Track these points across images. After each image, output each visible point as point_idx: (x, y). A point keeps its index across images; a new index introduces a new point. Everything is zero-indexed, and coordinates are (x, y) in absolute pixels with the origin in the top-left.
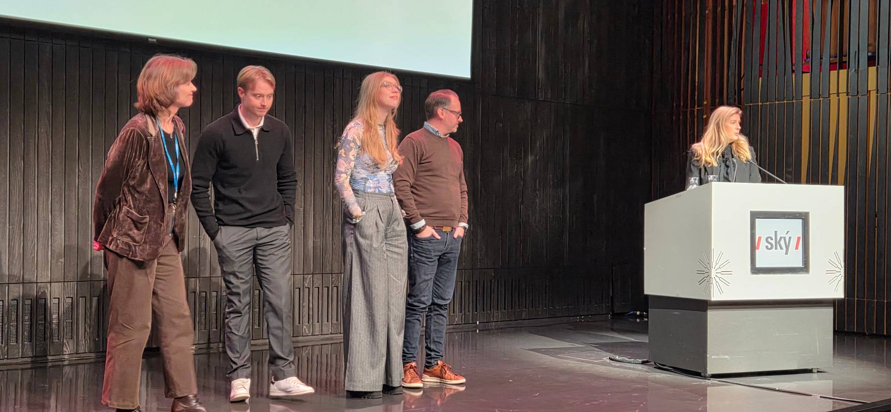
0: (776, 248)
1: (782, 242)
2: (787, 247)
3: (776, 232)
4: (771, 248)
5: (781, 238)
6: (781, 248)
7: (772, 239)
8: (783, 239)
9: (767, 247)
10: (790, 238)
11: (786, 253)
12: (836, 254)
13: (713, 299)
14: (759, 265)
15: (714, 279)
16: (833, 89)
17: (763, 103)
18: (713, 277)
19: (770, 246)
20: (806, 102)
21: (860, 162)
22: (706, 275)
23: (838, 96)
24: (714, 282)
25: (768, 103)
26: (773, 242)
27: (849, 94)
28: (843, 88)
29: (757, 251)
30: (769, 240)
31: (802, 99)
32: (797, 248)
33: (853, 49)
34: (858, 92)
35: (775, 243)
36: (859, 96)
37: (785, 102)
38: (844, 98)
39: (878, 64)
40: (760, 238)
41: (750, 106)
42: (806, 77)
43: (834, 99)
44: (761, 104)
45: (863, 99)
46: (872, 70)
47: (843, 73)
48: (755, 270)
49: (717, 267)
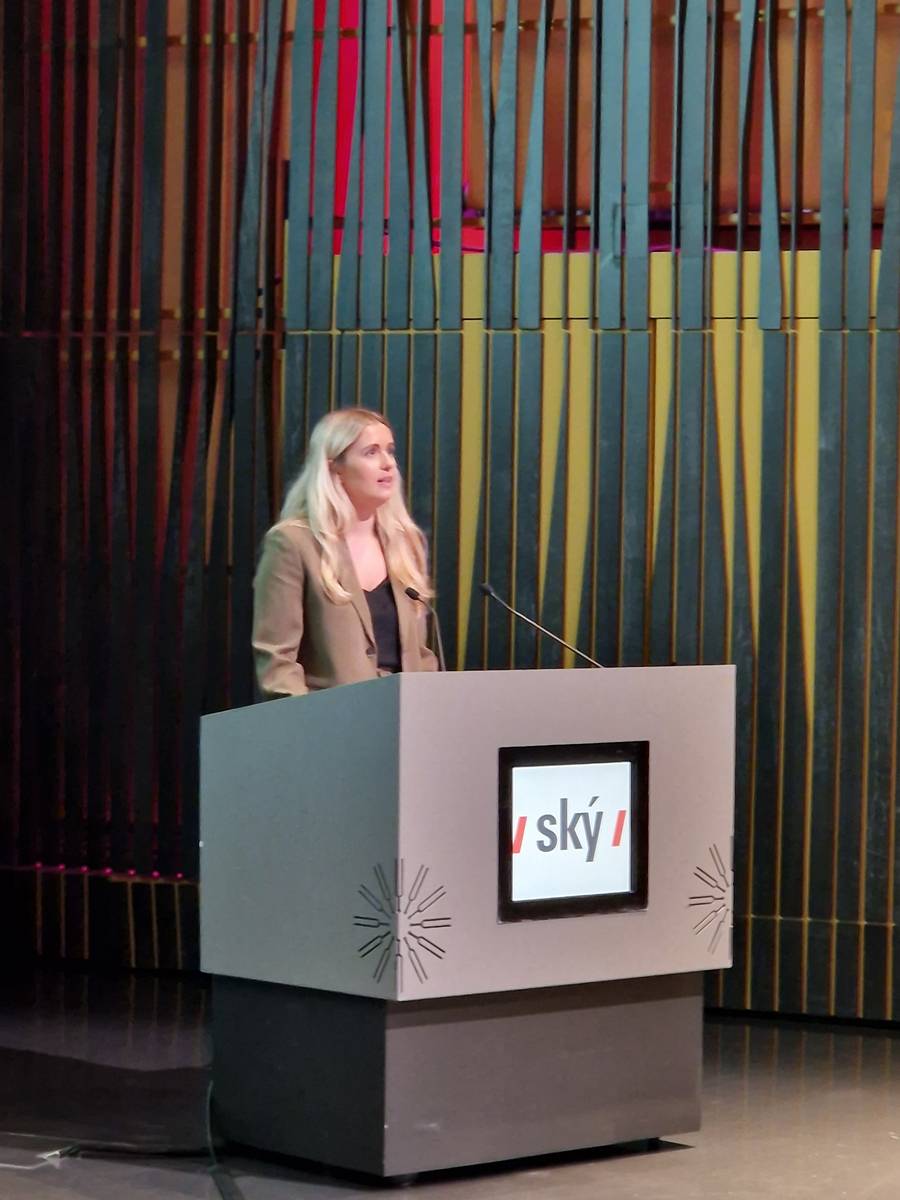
0: (564, 847)
1: (580, 829)
2: (593, 841)
3: (564, 802)
4: (551, 848)
5: (577, 816)
6: (578, 845)
7: (553, 821)
8: (581, 819)
9: (541, 845)
10: (600, 815)
11: (590, 858)
12: (714, 852)
13: (401, 997)
14: (519, 894)
15: (403, 943)
16: (552, 306)
17: (343, 330)
18: (401, 937)
19: (547, 842)
20: (473, 335)
21: (628, 521)
22: (382, 930)
23: (566, 326)
24: (403, 950)
25: (360, 333)
26: (556, 829)
27: (600, 323)
28: (580, 306)
29: (514, 855)
30: (547, 824)
31: (461, 328)
32: (616, 842)
33: (610, 196)
34: (623, 319)
35: (563, 831)
36: (626, 332)
37: (412, 332)
38: (582, 333)
39: (678, 245)
40: (523, 820)
41: (306, 337)
42: (474, 263)
43: (553, 332)
44: (339, 333)
45: (635, 341)
46: (662, 261)
47: (580, 261)
48: (512, 911)
49: (413, 908)
